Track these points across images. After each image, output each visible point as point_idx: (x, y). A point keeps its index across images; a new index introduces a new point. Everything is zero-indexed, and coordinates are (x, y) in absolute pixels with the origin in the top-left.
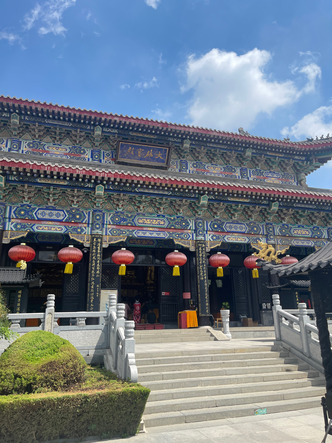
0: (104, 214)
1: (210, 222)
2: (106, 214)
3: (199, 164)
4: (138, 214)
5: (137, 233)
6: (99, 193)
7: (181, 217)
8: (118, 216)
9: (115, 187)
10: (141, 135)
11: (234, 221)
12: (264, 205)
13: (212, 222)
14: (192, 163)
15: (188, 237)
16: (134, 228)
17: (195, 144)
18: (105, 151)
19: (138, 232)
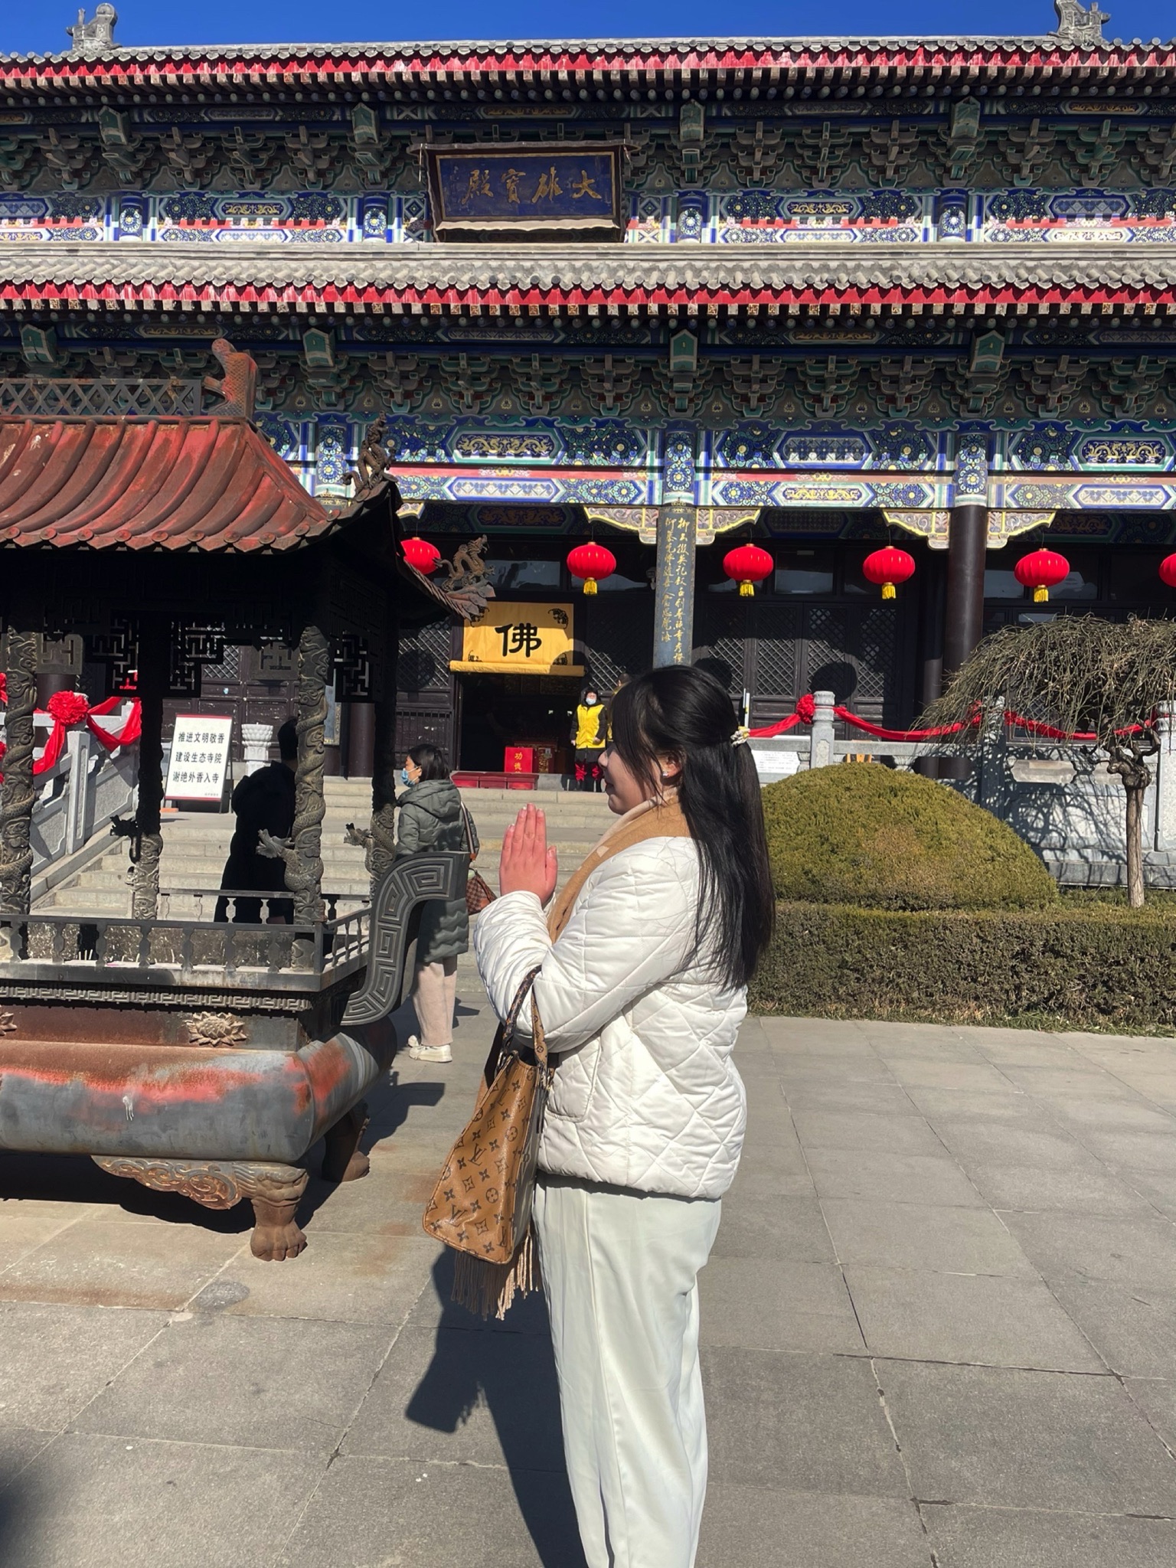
0: (350, 427)
1: (722, 435)
2: (356, 429)
3: (755, 200)
4: (461, 422)
5: (454, 488)
6: (317, 360)
7: (614, 421)
8: (395, 432)
9: (370, 333)
10: (519, 115)
11: (823, 424)
12: (945, 349)
13: (729, 433)
14: (726, 200)
15: (632, 496)
16: (445, 472)
17: (734, 117)
18: (403, 197)
19: (459, 485)
